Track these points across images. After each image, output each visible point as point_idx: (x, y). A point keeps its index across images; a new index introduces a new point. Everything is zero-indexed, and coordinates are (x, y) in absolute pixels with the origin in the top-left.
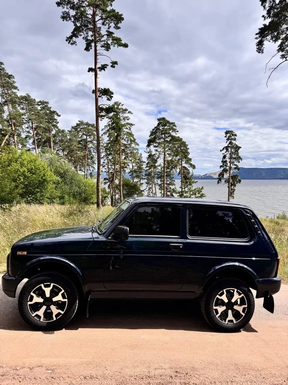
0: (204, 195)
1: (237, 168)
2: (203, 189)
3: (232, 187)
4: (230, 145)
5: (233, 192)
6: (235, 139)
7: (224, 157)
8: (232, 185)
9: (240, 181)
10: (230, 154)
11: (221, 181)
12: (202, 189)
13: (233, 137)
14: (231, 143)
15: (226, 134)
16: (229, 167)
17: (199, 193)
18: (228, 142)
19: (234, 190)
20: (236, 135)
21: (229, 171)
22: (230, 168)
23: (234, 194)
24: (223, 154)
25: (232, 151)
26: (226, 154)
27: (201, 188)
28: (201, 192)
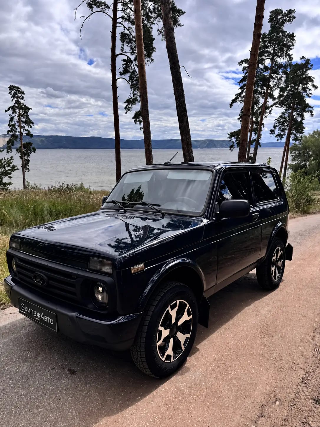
0: (16, 168)
1: (29, 134)
2: (13, 160)
3: (26, 157)
4: (17, 105)
5: (28, 163)
6: (22, 98)
7: (12, 119)
8: (25, 155)
9: (34, 150)
10: (19, 116)
11: (11, 150)
12: (10, 160)
13: (19, 95)
14: (18, 102)
15: (10, 90)
16: (19, 132)
17: (9, 166)
18: (14, 101)
19: (28, 161)
20: (23, 93)
21: (20, 138)
22: (21, 133)
23: (28, 166)
24: (9, 115)
25: (21, 112)
26: (13, 115)
27: (10, 158)
28: (11, 163)
